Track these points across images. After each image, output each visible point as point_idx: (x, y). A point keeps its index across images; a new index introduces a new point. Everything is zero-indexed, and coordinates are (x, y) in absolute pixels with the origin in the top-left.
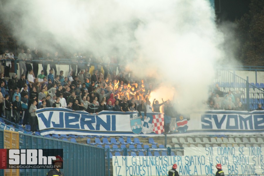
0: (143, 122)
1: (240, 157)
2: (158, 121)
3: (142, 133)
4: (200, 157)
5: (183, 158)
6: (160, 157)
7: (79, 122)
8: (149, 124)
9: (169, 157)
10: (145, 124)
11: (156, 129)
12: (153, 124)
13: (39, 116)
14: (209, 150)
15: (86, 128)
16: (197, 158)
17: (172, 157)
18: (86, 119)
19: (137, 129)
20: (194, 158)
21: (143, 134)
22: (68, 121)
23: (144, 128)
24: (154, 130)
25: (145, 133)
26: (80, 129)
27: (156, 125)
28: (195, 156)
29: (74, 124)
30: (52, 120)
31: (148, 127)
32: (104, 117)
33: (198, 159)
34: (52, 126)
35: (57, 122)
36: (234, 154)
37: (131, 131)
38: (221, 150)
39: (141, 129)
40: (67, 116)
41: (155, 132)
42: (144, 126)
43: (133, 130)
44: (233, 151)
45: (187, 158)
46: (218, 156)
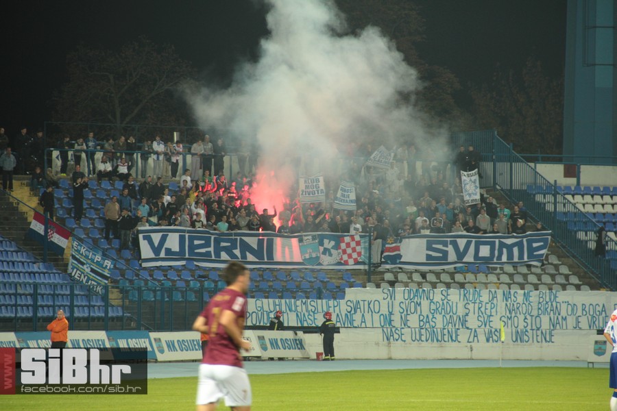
0: (321, 249)
1: (443, 303)
2: (348, 245)
3: (320, 264)
4: (372, 302)
5: (342, 302)
6: (302, 301)
7: (211, 249)
8: (333, 251)
9: (319, 301)
10: (326, 251)
11: (345, 257)
12: (340, 251)
13: (145, 238)
14: (388, 293)
15: (224, 256)
16: (366, 303)
17: (324, 301)
18: (223, 244)
19: (311, 258)
20: (362, 303)
21: (322, 265)
22: (192, 247)
23: (322, 256)
24: (341, 259)
25: (325, 263)
26: (213, 258)
27: (344, 252)
28: (364, 301)
29: (203, 250)
30: (167, 245)
31: (331, 255)
32: (252, 242)
33: (369, 304)
34: (162, 255)
35: (176, 248)
36: (431, 298)
37: (302, 261)
38: (409, 292)
39: (318, 258)
40: (191, 239)
41: (342, 262)
42: (324, 253)
43: (305, 260)
44: (431, 295)
45: (349, 303)
46: (404, 301)
